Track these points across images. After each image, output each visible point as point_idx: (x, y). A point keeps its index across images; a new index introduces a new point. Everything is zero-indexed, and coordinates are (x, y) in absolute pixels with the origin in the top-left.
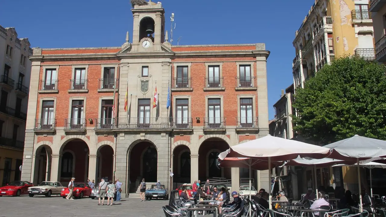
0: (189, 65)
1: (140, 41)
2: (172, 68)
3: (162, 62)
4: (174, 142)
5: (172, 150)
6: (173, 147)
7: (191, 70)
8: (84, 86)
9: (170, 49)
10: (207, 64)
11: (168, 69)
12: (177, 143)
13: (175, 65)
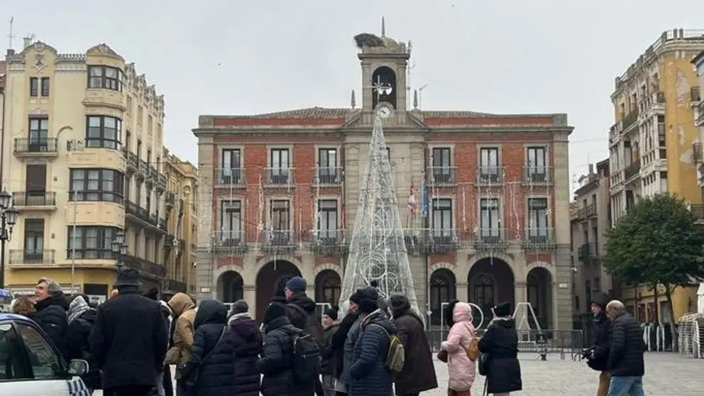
0: (452, 147)
1: (374, 108)
2: (426, 151)
3: (411, 143)
4: (432, 264)
5: (429, 277)
6: (430, 272)
7: (455, 154)
8: (287, 177)
9: (422, 121)
10: (478, 147)
11: (419, 152)
12: (436, 266)
13: (431, 147)
